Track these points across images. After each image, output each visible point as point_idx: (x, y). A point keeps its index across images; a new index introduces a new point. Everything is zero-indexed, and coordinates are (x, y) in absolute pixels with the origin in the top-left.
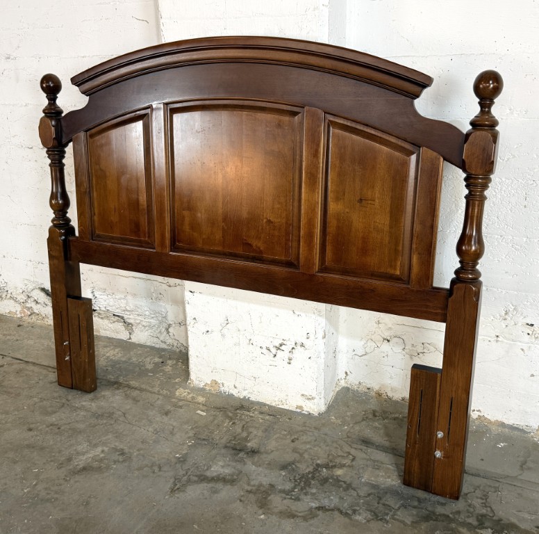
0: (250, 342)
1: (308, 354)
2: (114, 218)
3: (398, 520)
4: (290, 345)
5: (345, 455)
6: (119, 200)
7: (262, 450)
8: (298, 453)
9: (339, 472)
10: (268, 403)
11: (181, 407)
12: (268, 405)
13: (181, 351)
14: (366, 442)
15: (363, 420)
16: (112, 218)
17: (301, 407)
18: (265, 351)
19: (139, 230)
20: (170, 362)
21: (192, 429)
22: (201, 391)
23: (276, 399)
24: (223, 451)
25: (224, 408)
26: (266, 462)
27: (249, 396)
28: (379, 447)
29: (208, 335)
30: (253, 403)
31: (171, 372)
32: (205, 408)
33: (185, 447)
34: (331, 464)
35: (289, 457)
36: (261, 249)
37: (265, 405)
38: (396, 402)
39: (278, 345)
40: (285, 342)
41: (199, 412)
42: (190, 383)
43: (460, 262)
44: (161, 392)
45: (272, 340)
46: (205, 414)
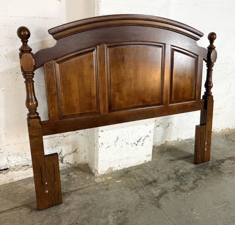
0: (127, 143)
1: (150, 139)
2: (76, 104)
3: (209, 173)
4: (143, 138)
5: (174, 166)
6: (79, 94)
7: (156, 179)
8: (164, 173)
9: (181, 171)
10: (133, 166)
11: (108, 184)
12: (134, 166)
13: (68, 168)
14: (172, 160)
15: (162, 155)
16: (75, 105)
17: (146, 161)
18: (133, 145)
19: (92, 107)
20: (71, 174)
21: (125, 188)
22: (104, 175)
23: (136, 162)
24: (147, 187)
25: (122, 176)
26: (163, 181)
27: (125, 167)
28: (176, 160)
29: (109, 148)
30: (127, 169)
31: (79, 177)
32: (117, 180)
33: (135, 194)
34: (176, 171)
35: (165, 176)
36: (150, 101)
37: (132, 167)
38: (160, 146)
39: (138, 140)
40: (141, 138)
41: (117, 182)
42: (97, 175)
43: (206, 90)
44: (90, 184)
45: (136, 139)
46: (120, 181)
